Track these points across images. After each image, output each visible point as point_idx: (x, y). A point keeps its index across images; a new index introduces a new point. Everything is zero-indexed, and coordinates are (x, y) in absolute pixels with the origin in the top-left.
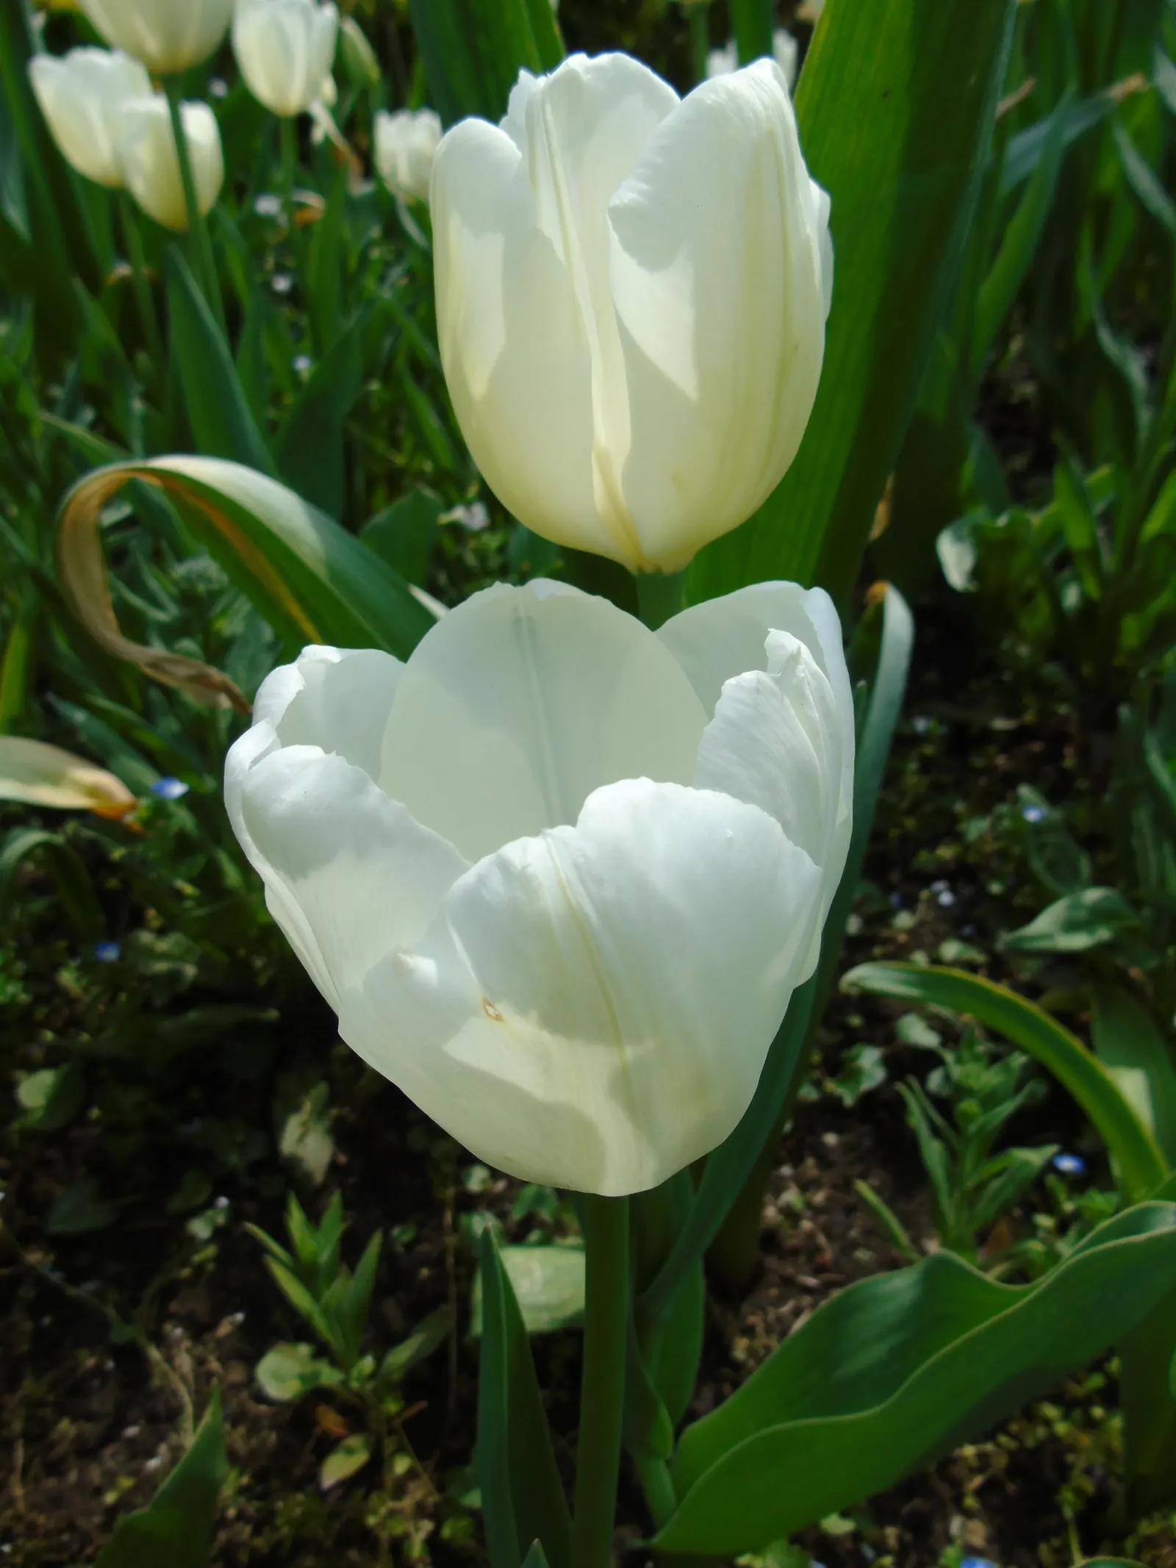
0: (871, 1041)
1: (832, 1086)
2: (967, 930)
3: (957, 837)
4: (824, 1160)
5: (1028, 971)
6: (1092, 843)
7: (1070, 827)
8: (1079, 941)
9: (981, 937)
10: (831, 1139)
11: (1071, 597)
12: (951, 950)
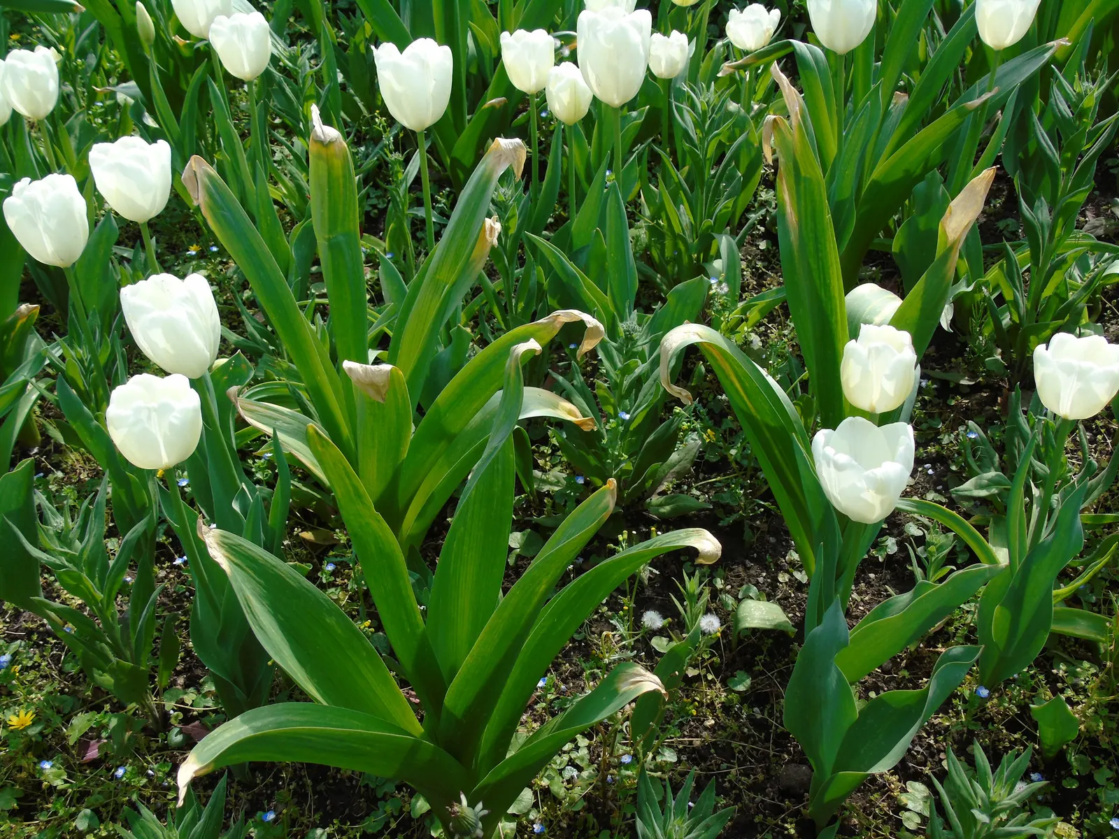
0: (891, 535)
1: (873, 552)
2: (940, 487)
3: (939, 442)
4: (869, 584)
5: (965, 505)
6: (1001, 449)
7: (992, 441)
8: (983, 493)
9: (945, 491)
10: (872, 575)
11: (1006, 321)
12: (931, 496)
